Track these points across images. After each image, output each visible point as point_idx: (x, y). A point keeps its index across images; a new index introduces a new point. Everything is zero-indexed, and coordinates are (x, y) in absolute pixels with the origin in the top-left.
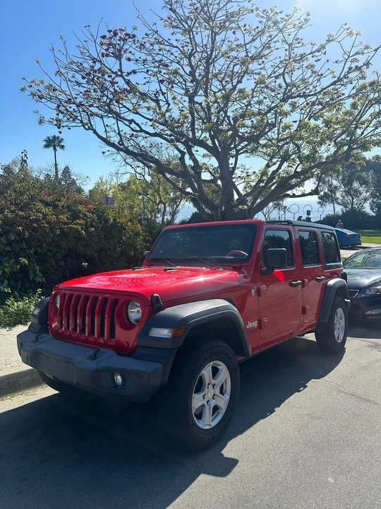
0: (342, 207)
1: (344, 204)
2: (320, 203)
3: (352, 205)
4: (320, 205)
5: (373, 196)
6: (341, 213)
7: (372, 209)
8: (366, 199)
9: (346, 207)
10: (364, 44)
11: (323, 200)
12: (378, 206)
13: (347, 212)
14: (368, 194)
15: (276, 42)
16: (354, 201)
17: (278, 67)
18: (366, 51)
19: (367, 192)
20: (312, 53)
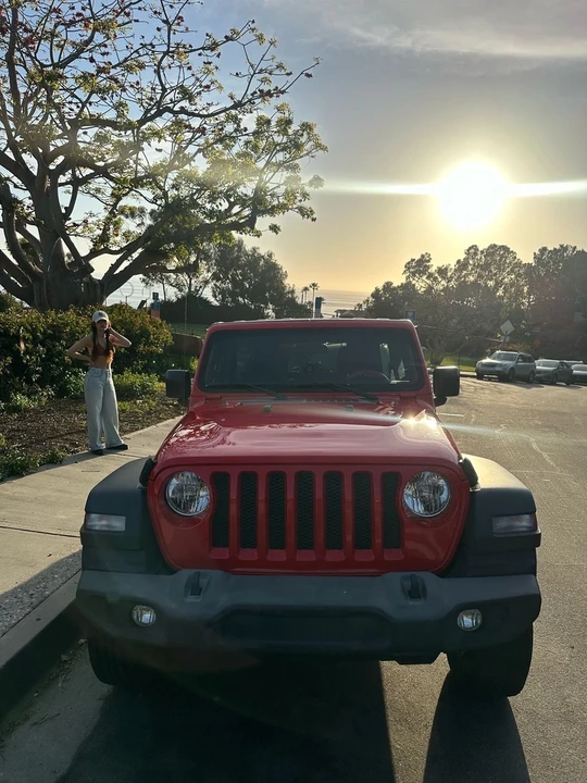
0: (176, 290)
1: (179, 286)
2: (144, 280)
3: (190, 288)
4: (144, 284)
5: (215, 277)
6: (174, 299)
7: (215, 296)
8: (206, 282)
9: (181, 290)
10: (278, 60)
11: (149, 277)
12: (223, 292)
13: (183, 297)
14: (210, 274)
15: (140, 9)
16: (193, 281)
17: (137, 51)
18: (277, 72)
19: (208, 271)
20: (203, 48)
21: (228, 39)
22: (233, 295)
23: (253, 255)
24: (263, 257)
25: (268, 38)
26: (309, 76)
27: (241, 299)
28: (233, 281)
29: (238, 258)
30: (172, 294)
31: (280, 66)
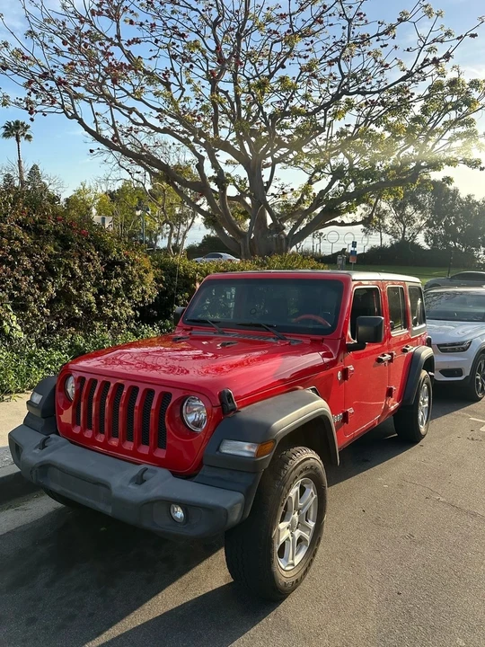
0: (391, 237)
1: (394, 234)
2: (364, 230)
3: (404, 235)
4: (364, 234)
5: (429, 224)
6: (388, 245)
7: (427, 241)
8: (420, 229)
9: (395, 237)
10: (446, 28)
11: (369, 227)
12: (435, 237)
13: (397, 243)
14: (423, 222)
15: (330, 15)
16: (406, 229)
17: (330, 49)
18: (446, 39)
19: (422, 219)
20: (378, 35)
21: (400, 20)
22: (445, 239)
23: (468, 202)
24: (477, 203)
25: (435, 11)
26: (473, 36)
27: (452, 243)
28: (446, 227)
29: (452, 206)
30: (387, 240)
31: (448, 34)
